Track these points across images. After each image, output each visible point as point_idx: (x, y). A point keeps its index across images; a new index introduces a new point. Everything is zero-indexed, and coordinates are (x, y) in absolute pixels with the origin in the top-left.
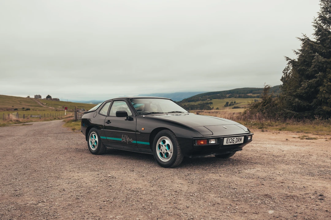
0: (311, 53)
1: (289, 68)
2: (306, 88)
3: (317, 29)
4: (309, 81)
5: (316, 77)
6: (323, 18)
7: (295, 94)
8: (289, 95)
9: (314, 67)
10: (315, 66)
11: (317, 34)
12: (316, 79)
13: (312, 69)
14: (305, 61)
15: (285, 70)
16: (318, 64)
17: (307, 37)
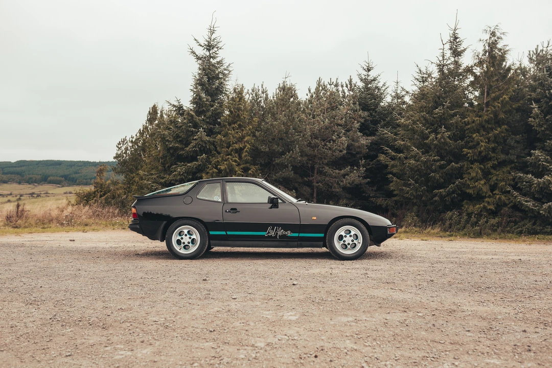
0: (190, 126)
1: (126, 142)
2: (182, 174)
3: (195, 95)
4: (189, 165)
5: (197, 160)
6: (200, 83)
7: (163, 181)
8: (154, 183)
9: (195, 147)
10: (196, 144)
11: (194, 102)
12: (197, 163)
13: (191, 148)
14: (178, 136)
15: (119, 144)
16: (201, 143)
17: (181, 104)
